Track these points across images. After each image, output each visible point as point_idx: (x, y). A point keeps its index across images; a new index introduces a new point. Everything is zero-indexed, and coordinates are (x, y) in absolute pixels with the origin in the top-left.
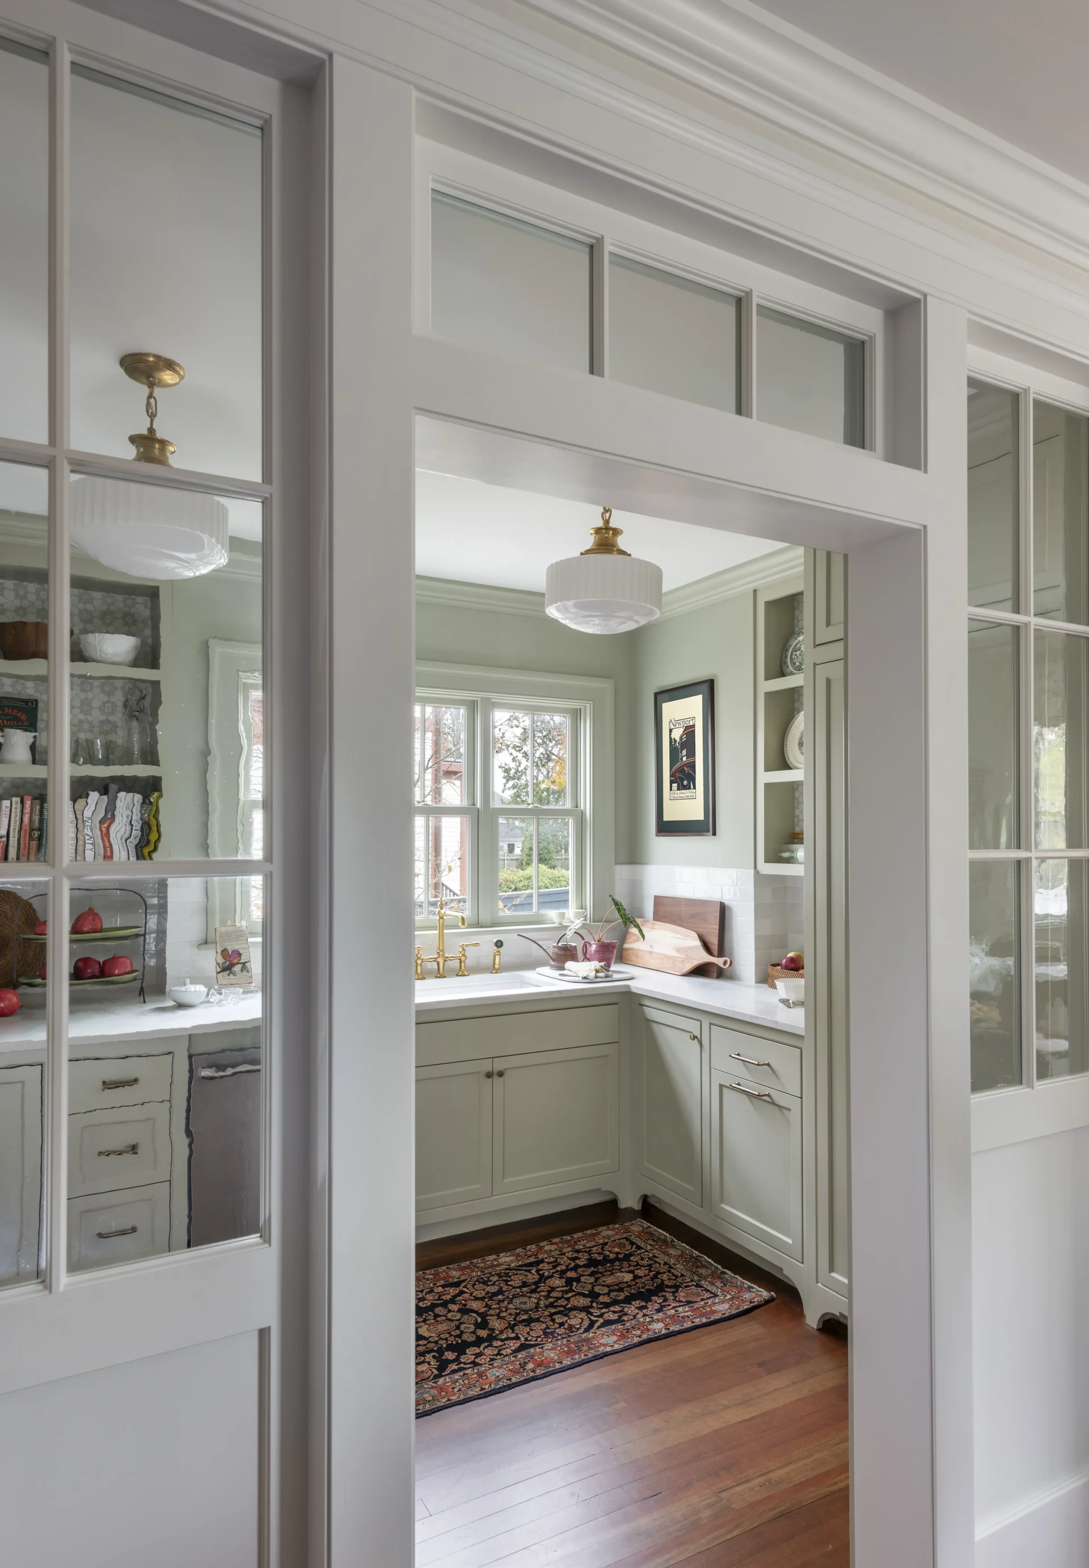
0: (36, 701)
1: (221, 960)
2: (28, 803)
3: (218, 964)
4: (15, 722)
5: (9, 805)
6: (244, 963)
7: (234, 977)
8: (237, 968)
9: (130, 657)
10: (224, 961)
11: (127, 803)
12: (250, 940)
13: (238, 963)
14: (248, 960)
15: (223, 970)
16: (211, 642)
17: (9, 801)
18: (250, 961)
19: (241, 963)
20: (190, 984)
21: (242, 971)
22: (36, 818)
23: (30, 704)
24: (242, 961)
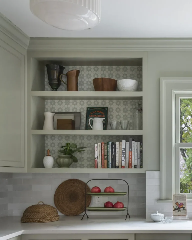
0: (108, 108)
1: (175, 206)
2: (103, 145)
3: (174, 207)
4: (100, 116)
5: (97, 146)
6: (184, 208)
7: (180, 212)
8: (182, 209)
9: (135, 88)
10: (177, 206)
11: (136, 145)
12: (187, 200)
13: (182, 208)
14: (185, 207)
15: (176, 210)
16: (161, 78)
17: (97, 145)
18: (186, 207)
19: (183, 208)
20: (158, 213)
21: (183, 210)
22: (106, 151)
23: (105, 109)
24: (184, 207)
